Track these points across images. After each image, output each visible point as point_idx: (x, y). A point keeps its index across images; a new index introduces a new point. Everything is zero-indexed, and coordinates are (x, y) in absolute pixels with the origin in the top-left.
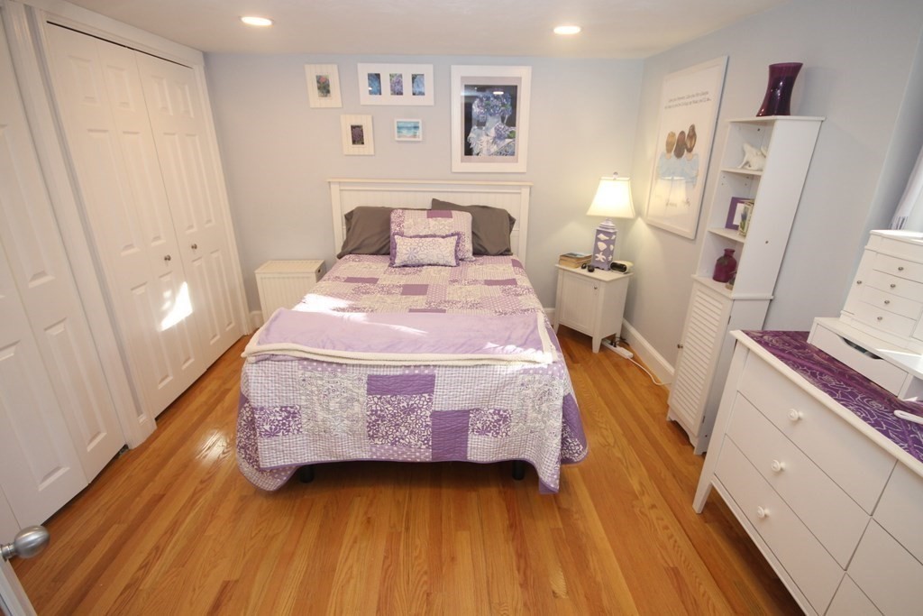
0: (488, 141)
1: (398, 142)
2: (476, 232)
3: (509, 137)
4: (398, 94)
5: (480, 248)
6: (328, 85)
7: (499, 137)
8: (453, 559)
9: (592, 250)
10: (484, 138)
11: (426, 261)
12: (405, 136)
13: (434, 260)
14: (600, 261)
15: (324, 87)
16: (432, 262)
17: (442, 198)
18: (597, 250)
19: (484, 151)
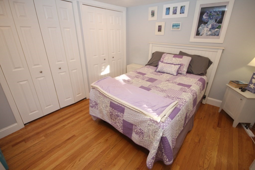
0: (207, 30)
1: (172, 31)
2: (191, 64)
3: (217, 28)
4: (175, 14)
5: (190, 71)
6: (154, 13)
7: (213, 28)
8: (114, 165)
9: (249, 82)
10: (206, 29)
11: (166, 72)
12: (175, 29)
13: (168, 72)
14: (251, 88)
15: (153, 14)
16: (168, 73)
17: (184, 51)
18: (251, 82)
19: (205, 34)
